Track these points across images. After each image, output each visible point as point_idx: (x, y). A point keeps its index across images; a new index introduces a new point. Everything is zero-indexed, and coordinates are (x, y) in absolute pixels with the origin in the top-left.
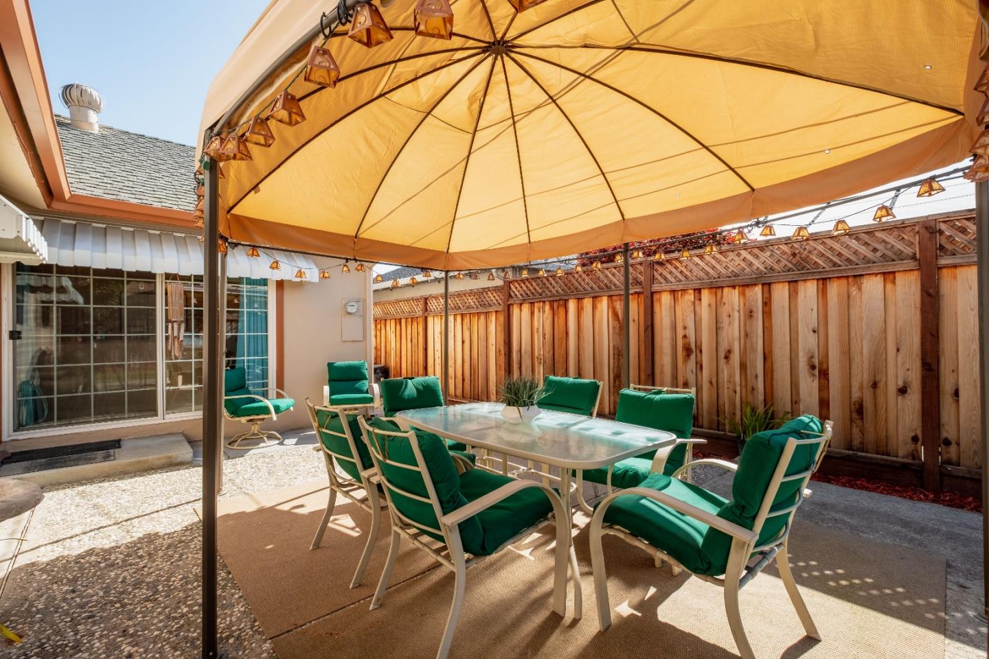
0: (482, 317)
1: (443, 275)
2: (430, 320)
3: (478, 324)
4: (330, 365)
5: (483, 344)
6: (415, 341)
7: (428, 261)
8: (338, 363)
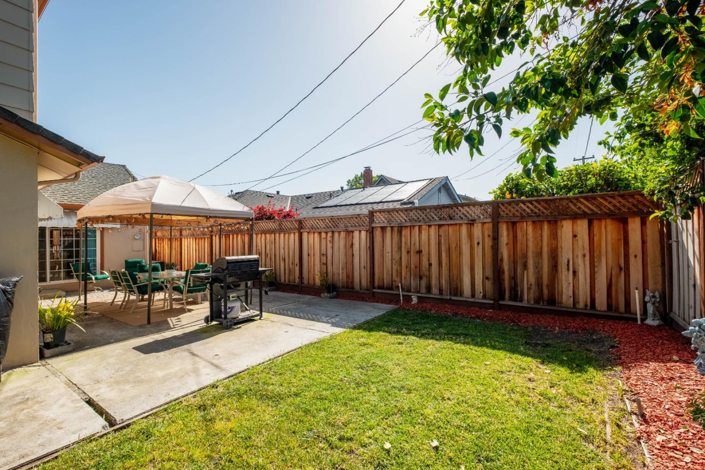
0: (203, 240)
1: (170, 227)
2: (183, 240)
3: (201, 242)
4: (126, 261)
5: (203, 251)
6: (177, 249)
7: (162, 223)
8: (130, 260)
